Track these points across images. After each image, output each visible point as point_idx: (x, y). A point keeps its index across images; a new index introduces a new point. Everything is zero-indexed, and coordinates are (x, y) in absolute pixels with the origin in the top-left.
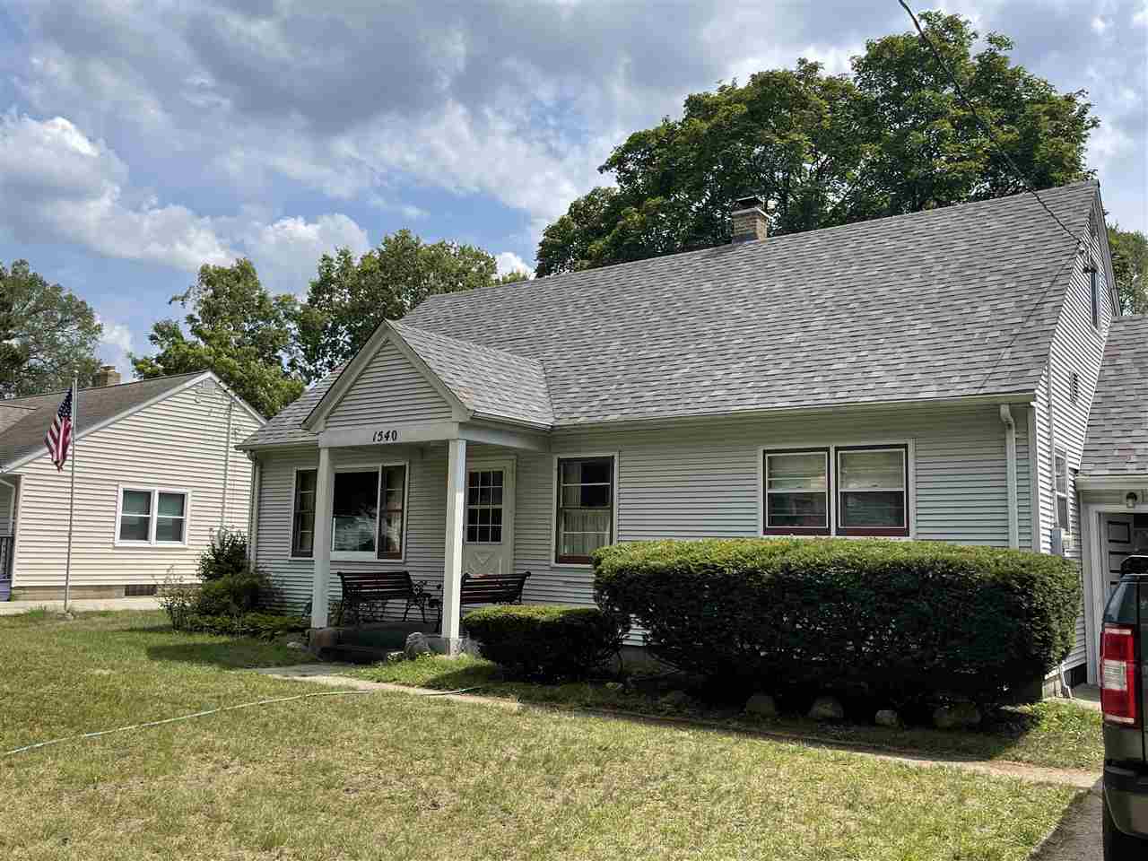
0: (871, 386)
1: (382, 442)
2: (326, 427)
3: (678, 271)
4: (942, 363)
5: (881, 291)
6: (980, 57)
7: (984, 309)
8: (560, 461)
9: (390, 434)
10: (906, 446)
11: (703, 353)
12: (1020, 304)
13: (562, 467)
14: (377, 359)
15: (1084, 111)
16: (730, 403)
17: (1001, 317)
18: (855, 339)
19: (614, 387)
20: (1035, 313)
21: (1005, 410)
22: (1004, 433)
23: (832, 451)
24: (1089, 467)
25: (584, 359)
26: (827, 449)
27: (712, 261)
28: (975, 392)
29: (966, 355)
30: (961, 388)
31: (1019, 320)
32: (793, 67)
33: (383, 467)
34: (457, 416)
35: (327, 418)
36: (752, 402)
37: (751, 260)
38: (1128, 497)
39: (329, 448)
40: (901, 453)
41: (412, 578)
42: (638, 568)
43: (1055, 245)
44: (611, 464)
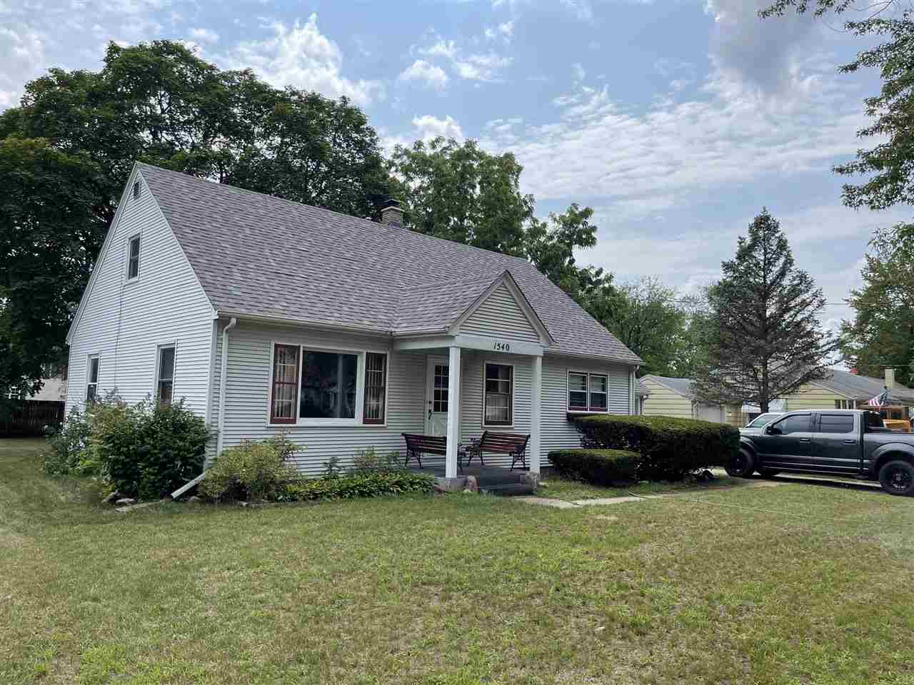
1: (499, 350)
2: (460, 333)
9: (505, 346)
10: (607, 376)
14: (495, 294)
23: (589, 375)
33: (367, 353)
34: (543, 342)
35: (460, 326)
39: (461, 349)
40: (605, 378)
44: (510, 370)
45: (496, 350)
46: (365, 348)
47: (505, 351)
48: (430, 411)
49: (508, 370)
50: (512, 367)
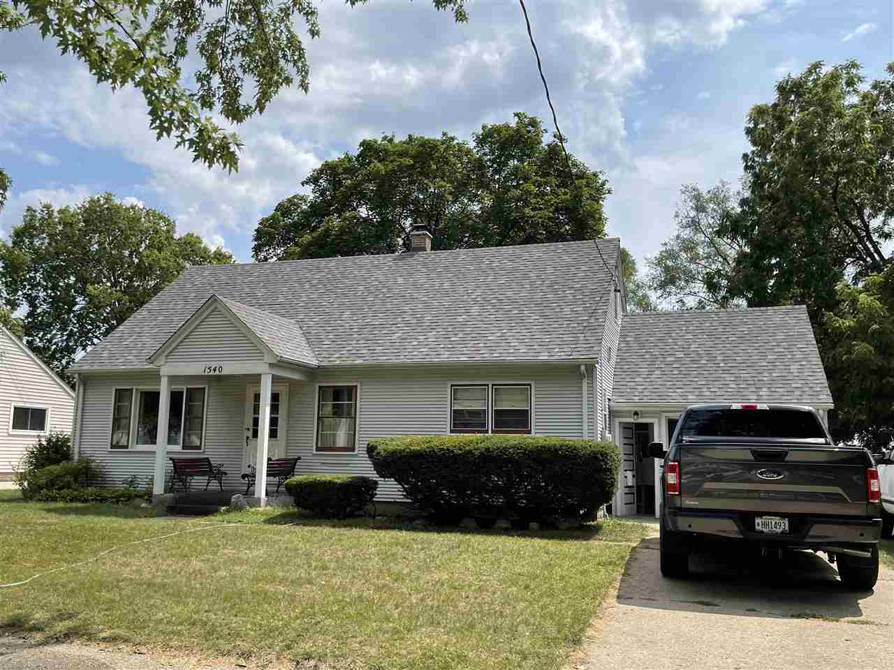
0: (511, 351)
1: (211, 373)
2: (166, 362)
3: (377, 267)
4: (548, 340)
5: (509, 294)
6: (549, 146)
7: (567, 310)
8: (320, 388)
9: (217, 369)
10: (530, 385)
11: (408, 324)
12: (585, 309)
13: (321, 392)
14: (207, 320)
15: (603, 184)
16: (433, 357)
17: (576, 315)
18: (498, 322)
19: (354, 342)
20: (594, 314)
21: (583, 368)
22: (582, 380)
23: (490, 386)
24: (614, 397)
25: (328, 322)
26: (488, 385)
27: (400, 263)
28: (568, 357)
29: (561, 336)
30: (559, 355)
31: (586, 318)
32: (439, 137)
33: (187, 389)
34: (268, 359)
35: (166, 356)
36: (445, 357)
37: (425, 265)
38: (634, 414)
39: (168, 376)
40: (527, 388)
41: (212, 462)
42: (404, 451)
43: (601, 275)
44: (354, 390)
45: (206, 373)
46: (185, 384)
47: (217, 373)
48: (248, 438)
49: (351, 392)
50: (356, 386)
